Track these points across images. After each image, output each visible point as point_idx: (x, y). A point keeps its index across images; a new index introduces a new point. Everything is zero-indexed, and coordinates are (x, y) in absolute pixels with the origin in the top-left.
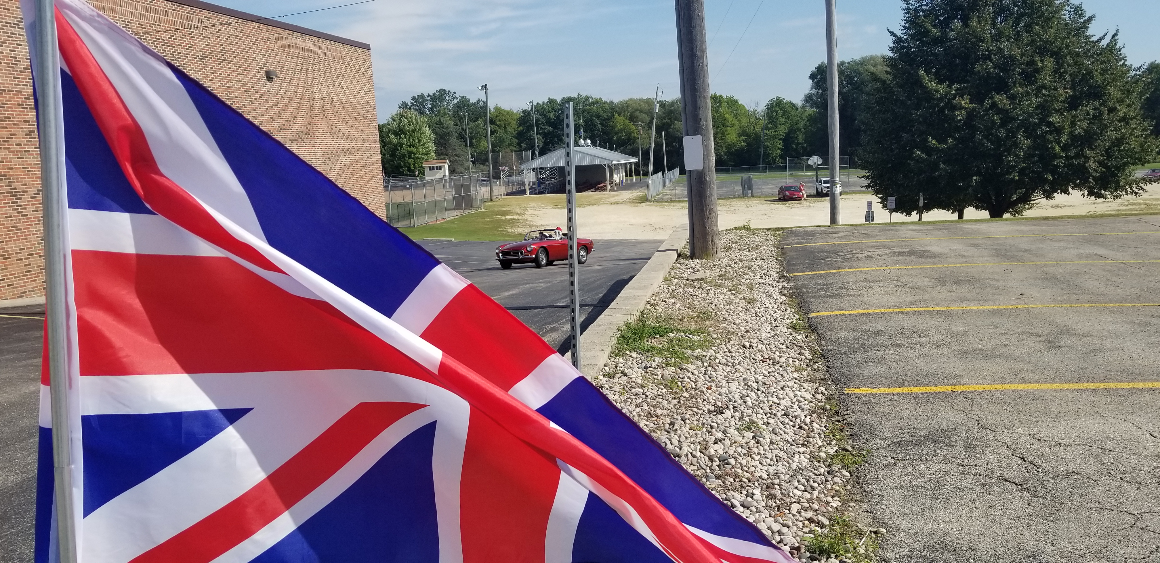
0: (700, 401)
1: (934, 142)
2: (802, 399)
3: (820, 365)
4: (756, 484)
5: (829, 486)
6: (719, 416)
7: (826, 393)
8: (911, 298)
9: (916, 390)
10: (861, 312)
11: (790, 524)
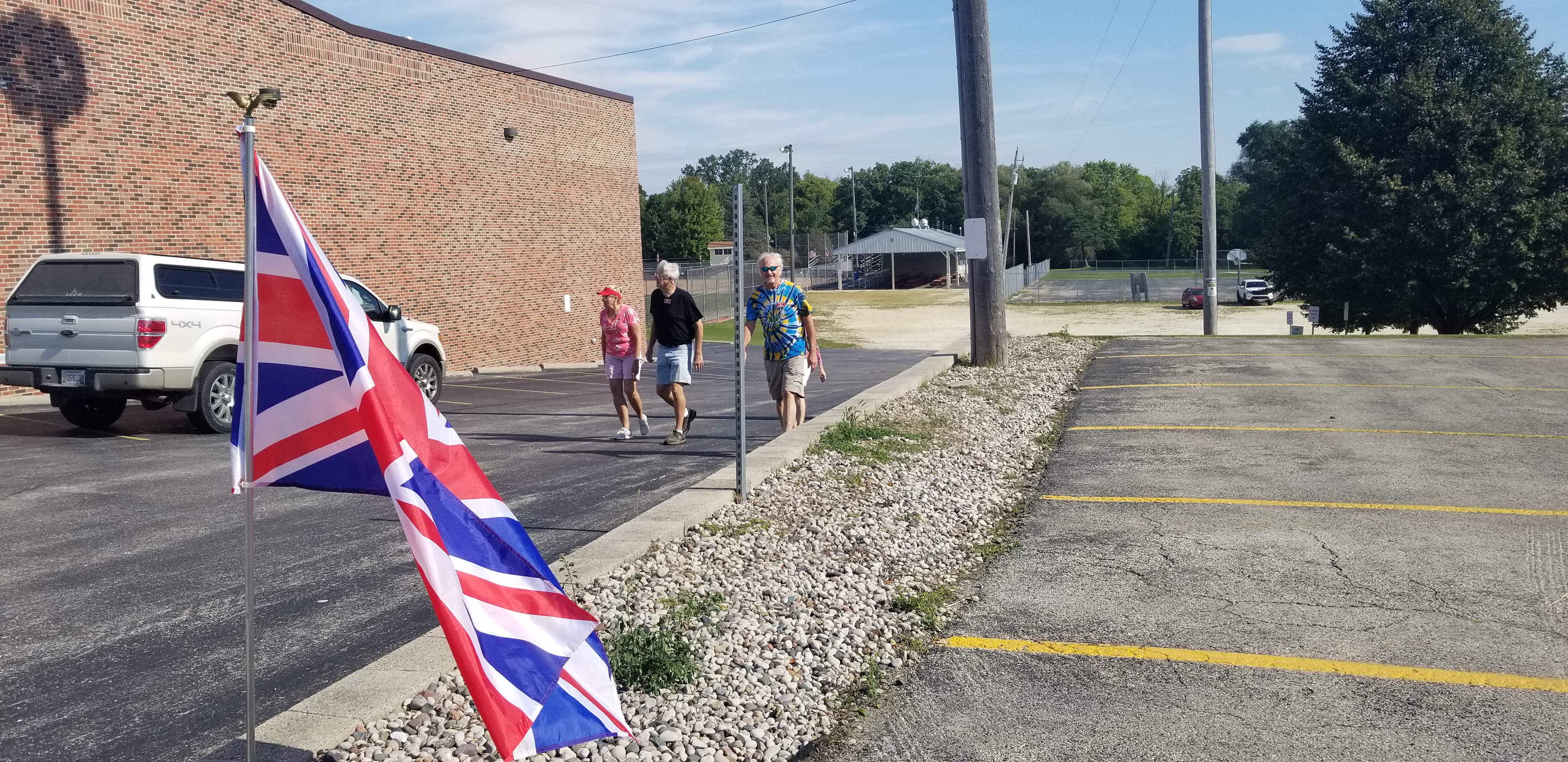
0: (873, 494)
1: (1352, 234)
2: (986, 501)
3: (1037, 475)
4: (881, 559)
5: (956, 568)
6: (886, 509)
7: (1020, 498)
8: (1198, 416)
9: (1117, 499)
10: (1127, 428)
11: (890, 587)
